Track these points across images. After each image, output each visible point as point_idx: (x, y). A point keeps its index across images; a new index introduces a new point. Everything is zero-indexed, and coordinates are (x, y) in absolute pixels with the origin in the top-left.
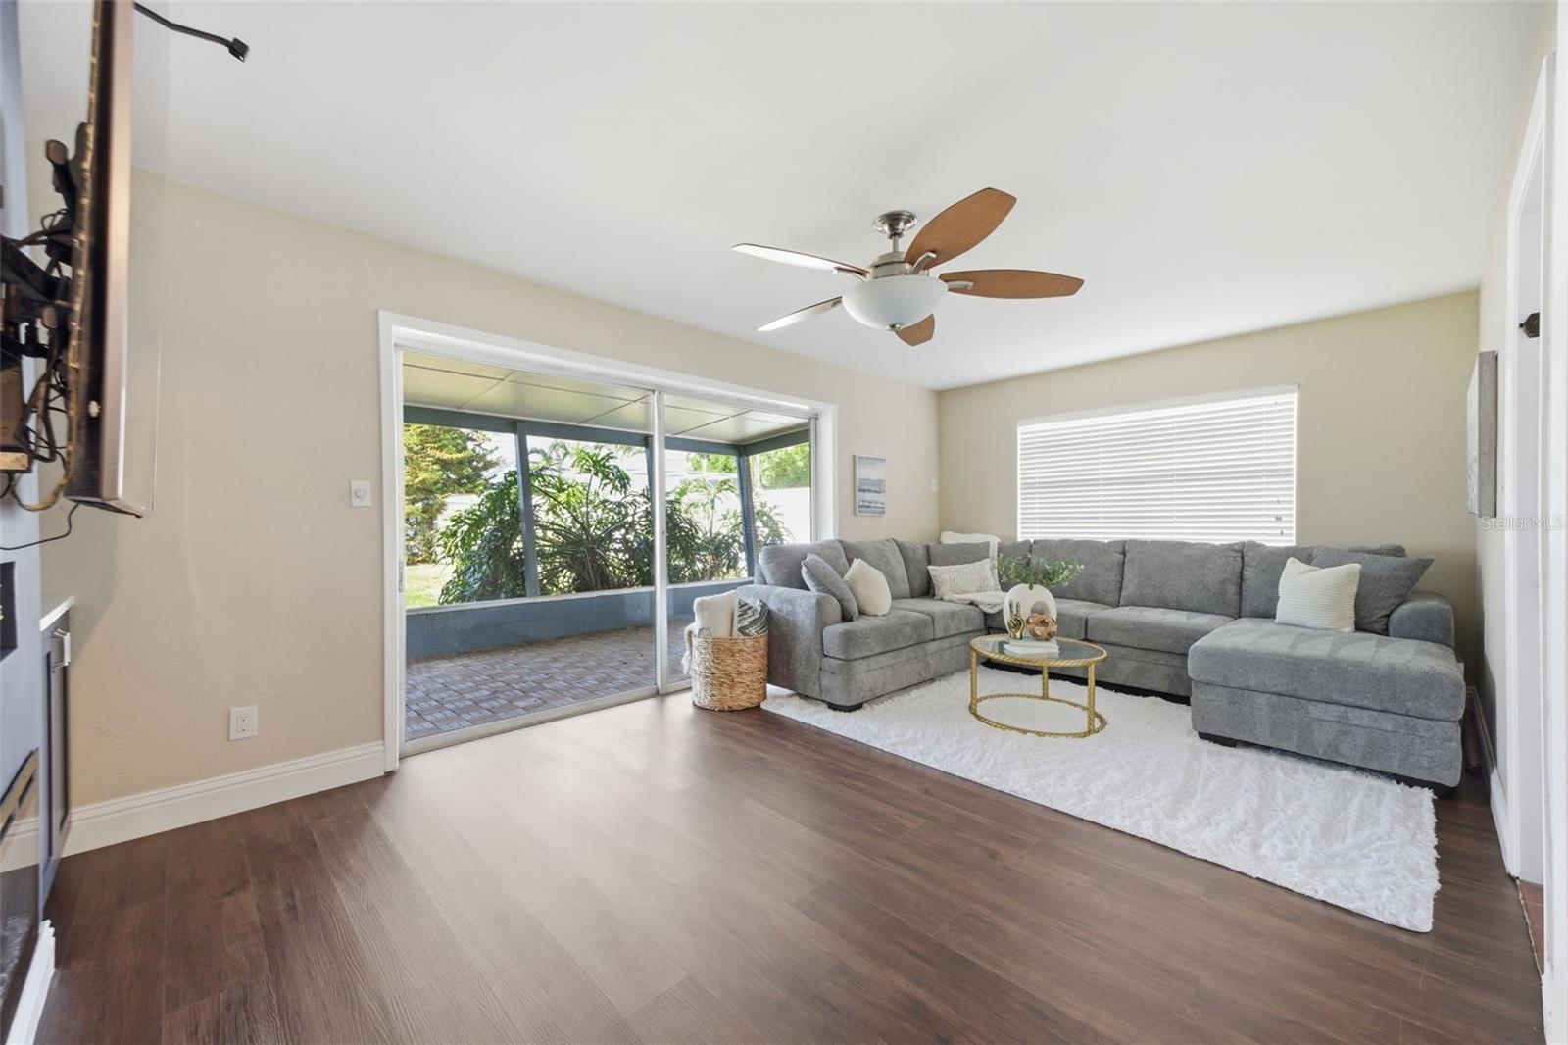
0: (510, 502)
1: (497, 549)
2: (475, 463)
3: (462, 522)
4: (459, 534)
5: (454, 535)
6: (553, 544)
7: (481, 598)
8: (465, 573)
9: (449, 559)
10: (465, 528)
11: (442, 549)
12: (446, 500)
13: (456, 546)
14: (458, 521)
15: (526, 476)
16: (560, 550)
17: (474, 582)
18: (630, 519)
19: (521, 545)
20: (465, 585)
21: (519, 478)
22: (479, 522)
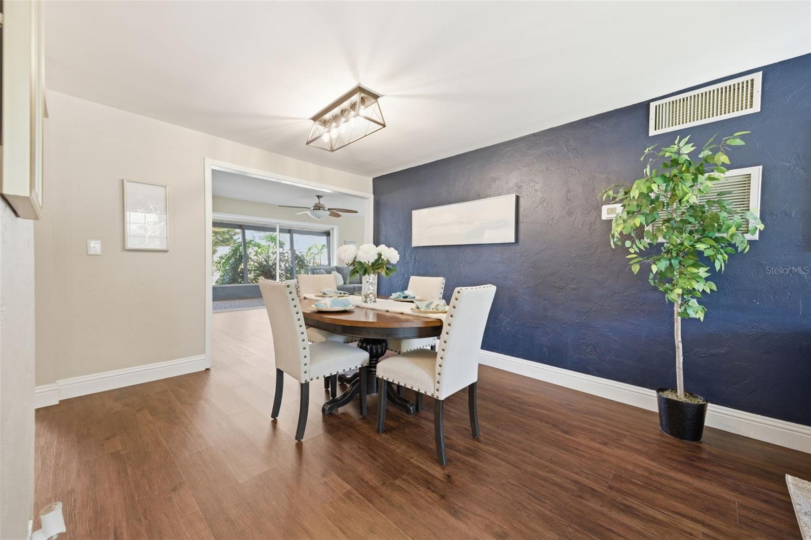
0: (240, 252)
1: (235, 268)
2: (230, 233)
3: (223, 258)
4: (222, 263)
5: (220, 263)
6: (256, 266)
7: (229, 284)
8: (223, 276)
9: (218, 271)
10: (224, 261)
11: (215, 268)
12: (217, 249)
13: (221, 267)
14: (221, 258)
15: (245, 244)
16: (257, 269)
17: (227, 279)
18: (286, 258)
19: (243, 267)
20: (224, 279)
21: (243, 244)
22: (229, 258)
